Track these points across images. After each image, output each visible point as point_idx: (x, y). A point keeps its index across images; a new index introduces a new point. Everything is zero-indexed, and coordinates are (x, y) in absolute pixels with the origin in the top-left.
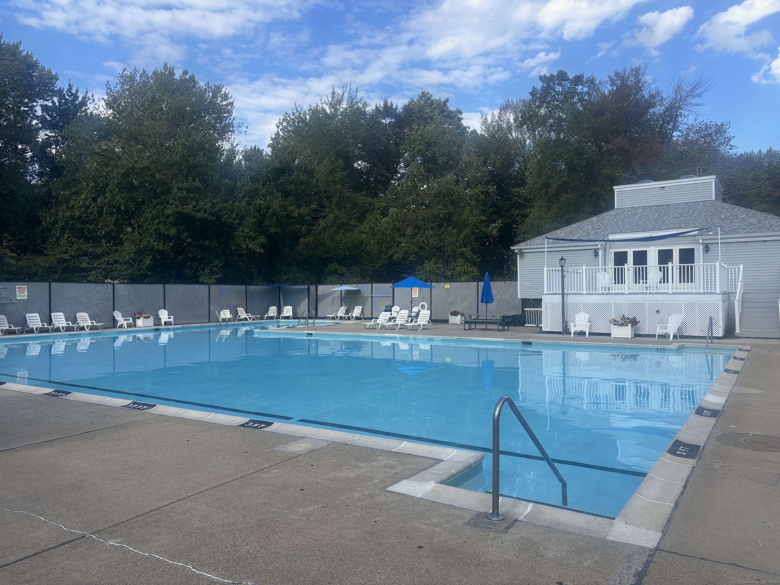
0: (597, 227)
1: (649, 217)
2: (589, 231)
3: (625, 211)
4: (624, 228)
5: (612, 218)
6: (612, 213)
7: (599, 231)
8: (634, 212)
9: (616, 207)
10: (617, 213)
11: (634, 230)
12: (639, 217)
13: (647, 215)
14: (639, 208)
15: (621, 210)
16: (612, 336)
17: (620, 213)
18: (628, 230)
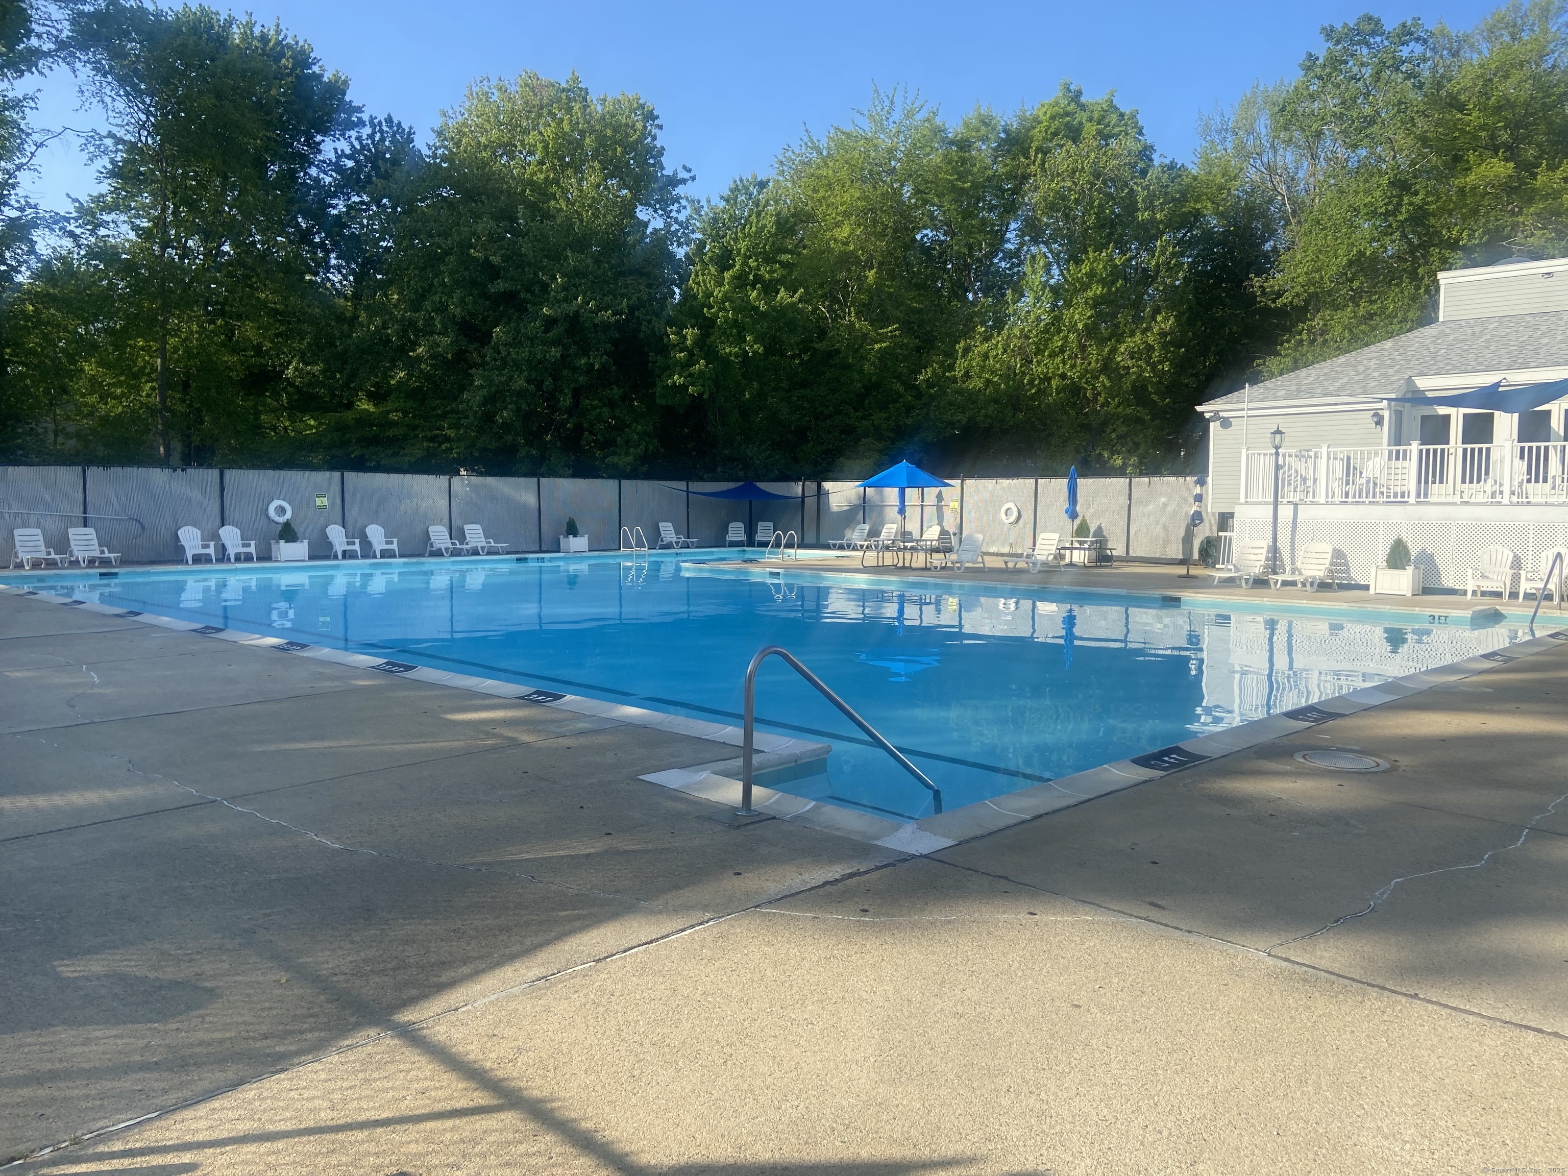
0: (1388, 362)
1: (1510, 340)
2: (1368, 372)
3: (1461, 327)
4: (1447, 364)
5: (1428, 342)
6: (1429, 331)
7: (1391, 371)
8: (1478, 329)
9: (1441, 319)
10: (1442, 332)
11: (1469, 368)
12: (1487, 341)
13: (1508, 334)
14: (1493, 320)
15: (1452, 325)
16: (1372, 591)
17: (1447, 331)
18: (1455, 367)
